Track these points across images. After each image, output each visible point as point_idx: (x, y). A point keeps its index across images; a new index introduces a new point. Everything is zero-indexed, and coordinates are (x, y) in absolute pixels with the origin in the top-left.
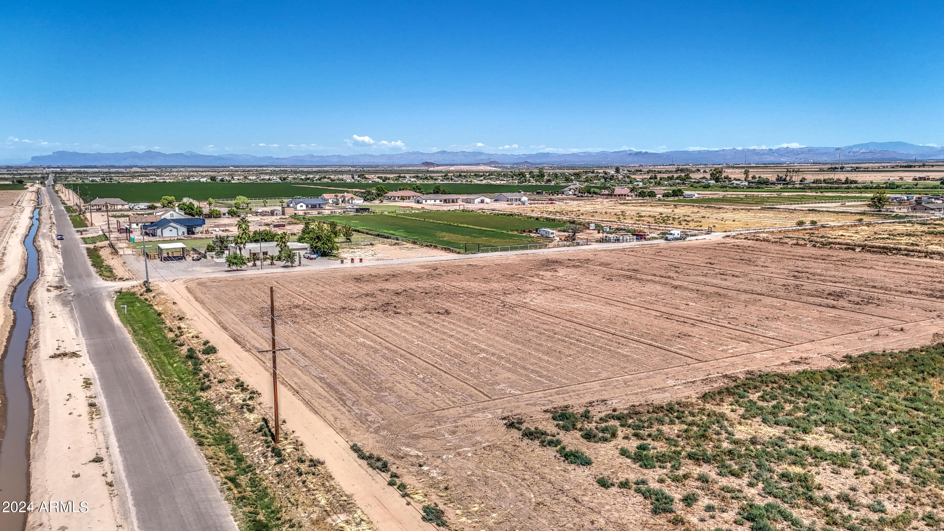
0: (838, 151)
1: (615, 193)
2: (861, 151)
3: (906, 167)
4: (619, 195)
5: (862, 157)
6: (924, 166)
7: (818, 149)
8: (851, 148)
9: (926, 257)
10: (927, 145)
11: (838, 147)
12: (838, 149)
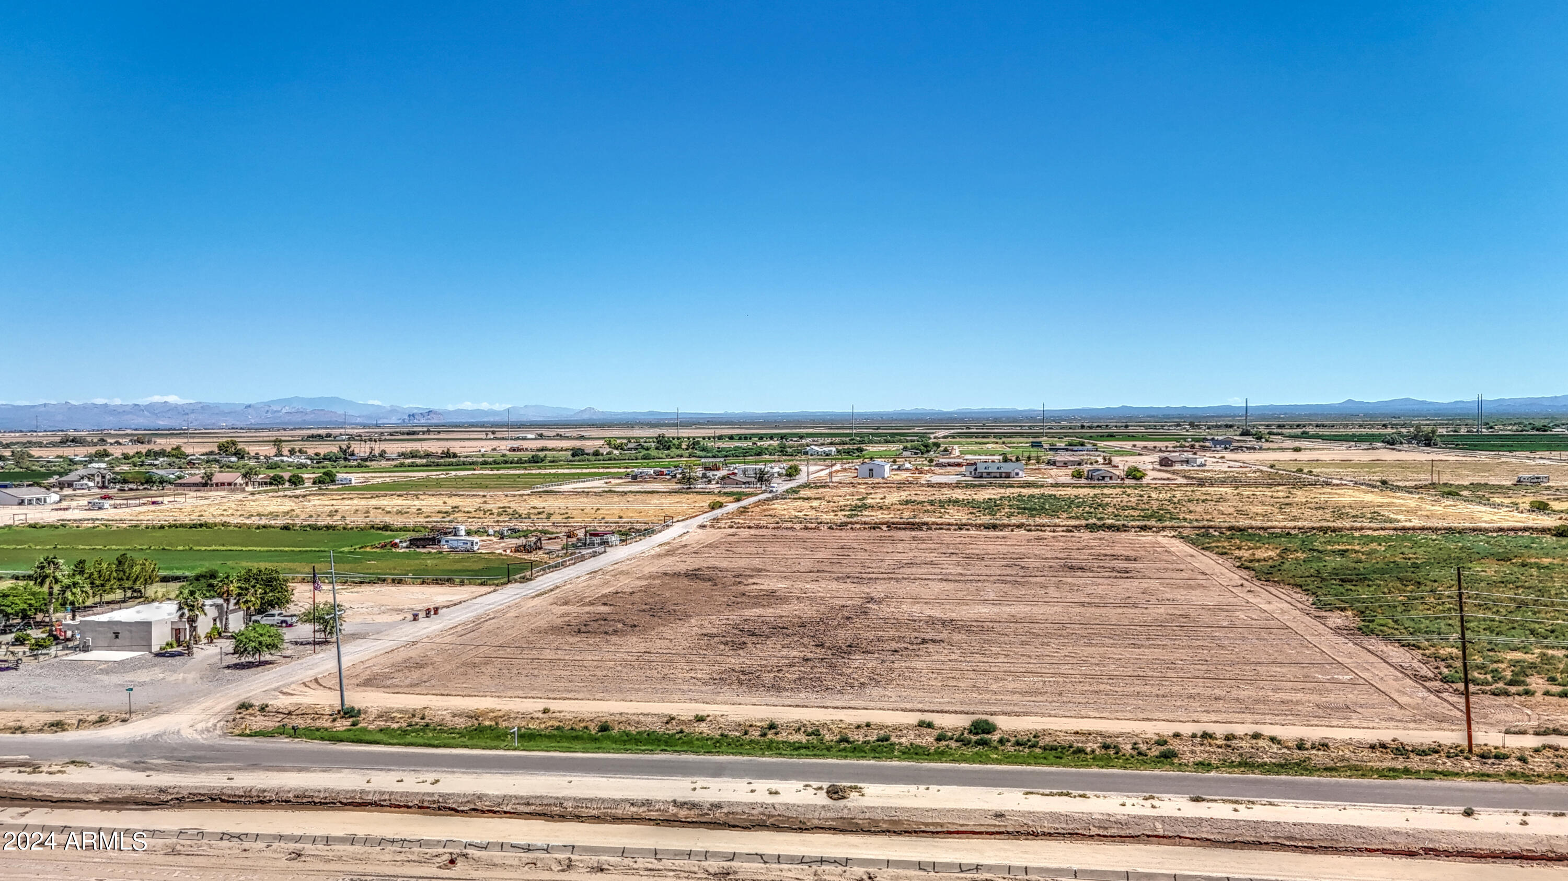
0: (250, 410)
1: (214, 480)
2: (284, 411)
3: (408, 434)
4: (217, 485)
5: (287, 418)
6: (429, 432)
7: (217, 406)
8: (268, 404)
9: (961, 529)
10: (371, 402)
11: (247, 403)
12: (249, 406)
